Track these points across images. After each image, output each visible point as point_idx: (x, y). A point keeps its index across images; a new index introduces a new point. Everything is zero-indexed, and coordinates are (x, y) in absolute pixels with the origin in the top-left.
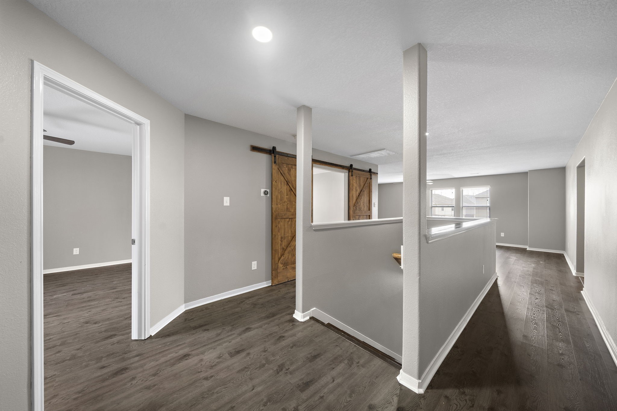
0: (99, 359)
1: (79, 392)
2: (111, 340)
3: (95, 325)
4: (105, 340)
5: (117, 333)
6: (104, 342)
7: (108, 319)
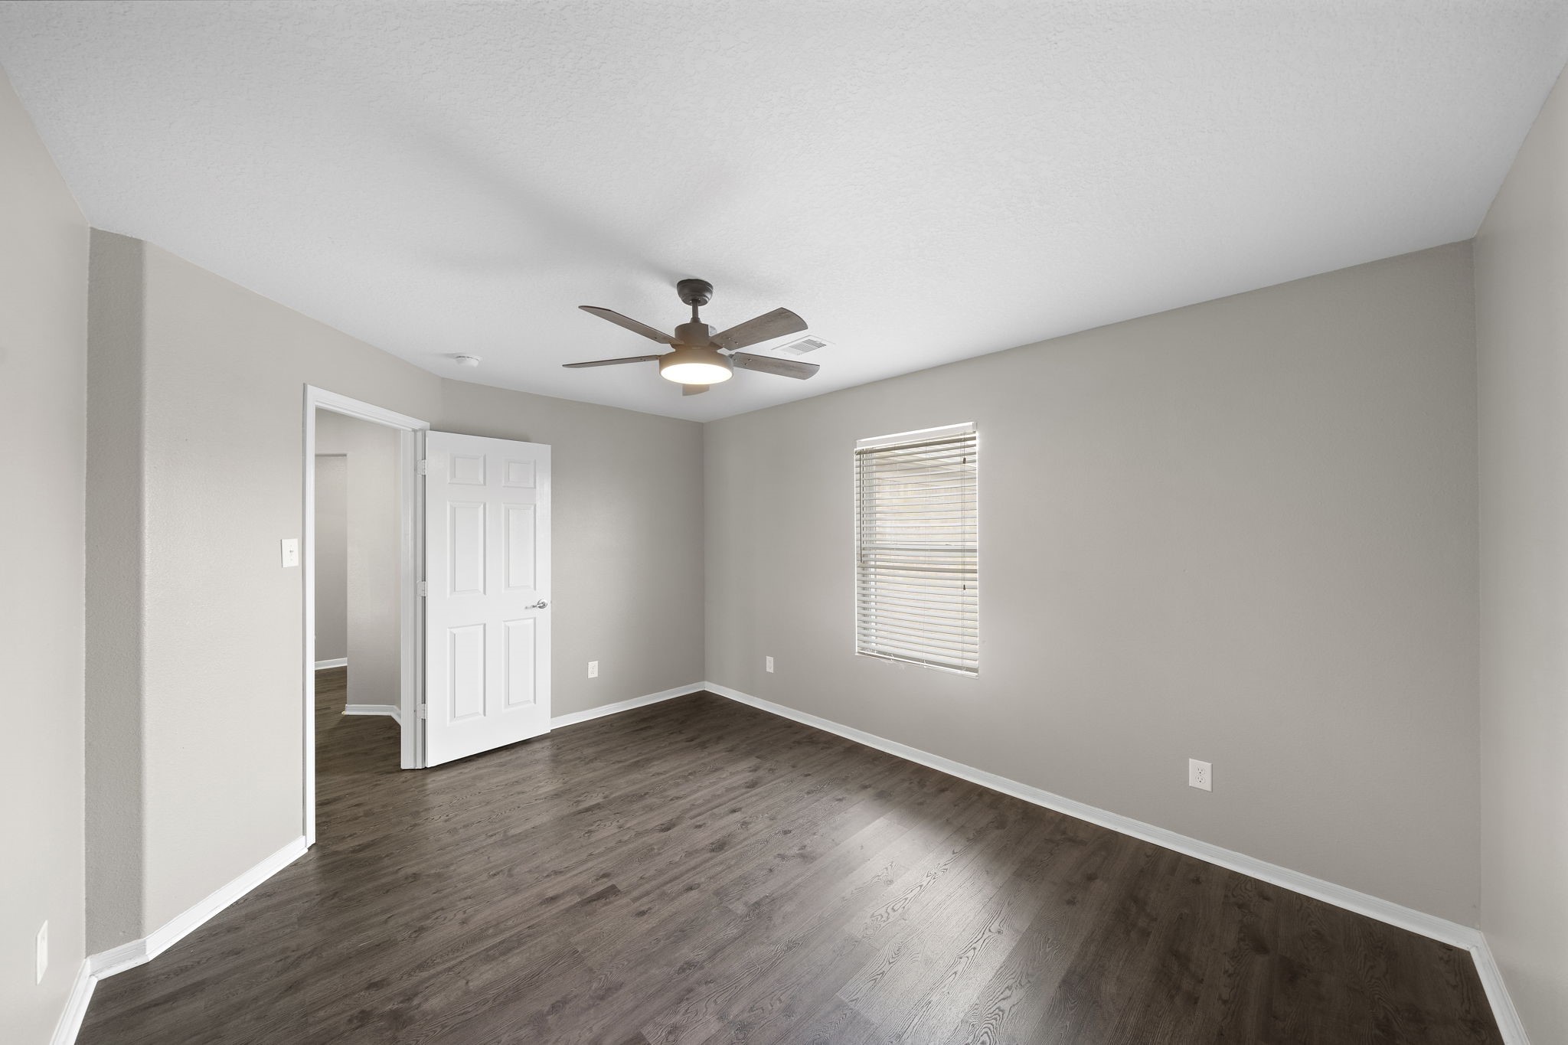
0: (367, 814)
1: (376, 785)
2: (361, 842)
3: (414, 872)
4: (372, 841)
5: (350, 855)
6: (373, 838)
7: (387, 892)
